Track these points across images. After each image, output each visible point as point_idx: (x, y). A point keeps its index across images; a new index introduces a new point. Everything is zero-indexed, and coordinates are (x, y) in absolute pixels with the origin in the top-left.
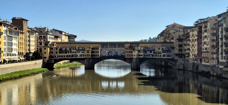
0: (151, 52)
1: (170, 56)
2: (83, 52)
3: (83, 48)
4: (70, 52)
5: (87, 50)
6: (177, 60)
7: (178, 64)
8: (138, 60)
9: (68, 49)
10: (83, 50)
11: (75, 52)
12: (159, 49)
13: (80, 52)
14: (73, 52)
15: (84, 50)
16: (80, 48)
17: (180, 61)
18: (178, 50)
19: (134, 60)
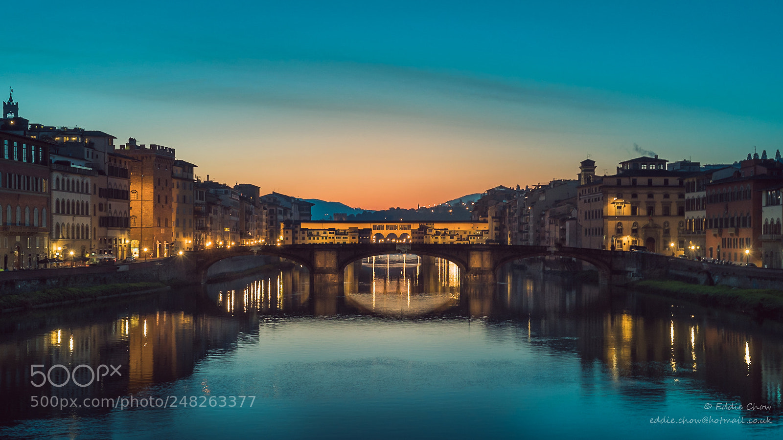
0: (452, 238)
2: (345, 238)
3: (345, 230)
4: (324, 237)
5: (352, 235)
9: (321, 232)
10: (345, 234)
11: (333, 238)
12: (465, 233)
13: (340, 238)
14: (330, 238)
15: (347, 235)
16: (340, 231)
18: (494, 234)
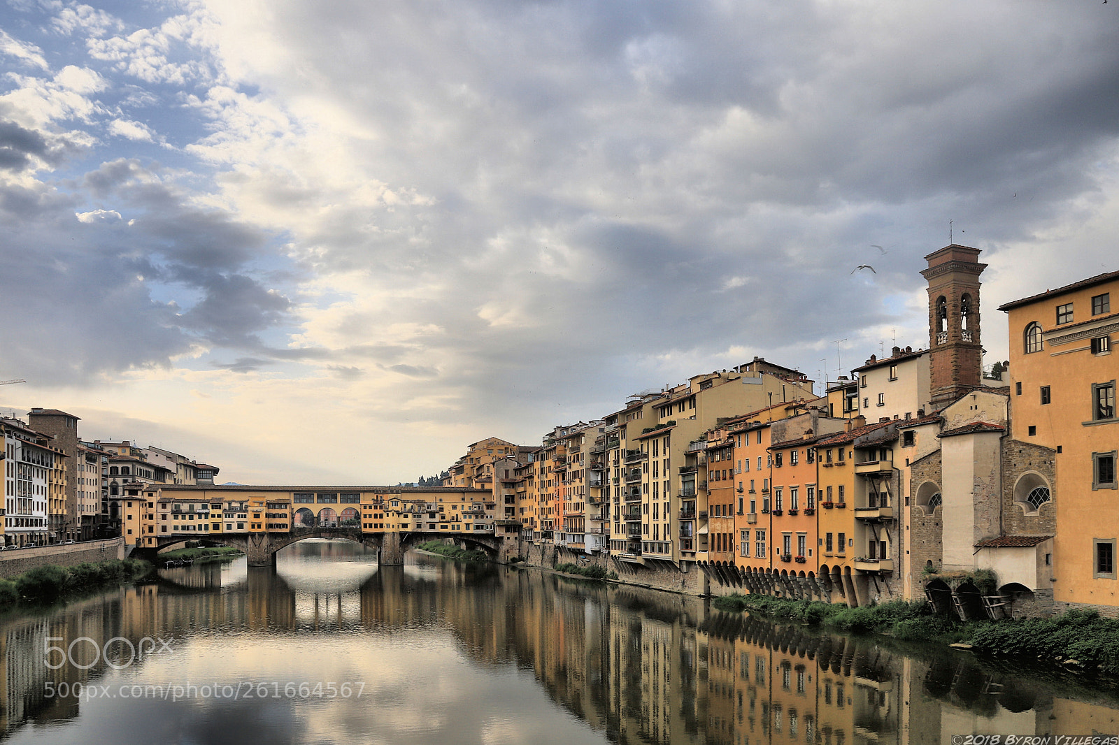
0: (432, 515)
1: (482, 528)
2: (242, 516)
3: (242, 503)
4: (203, 516)
5: (253, 511)
6: (502, 538)
7: (503, 548)
8: (397, 538)
9: (198, 507)
10: (241, 510)
11: (219, 516)
12: (454, 507)
13: (233, 517)
14: (213, 516)
15: (246, 510)
16: (233, 505)
17: (510, 540)
18: (503, 510)
19: (387, 539)
